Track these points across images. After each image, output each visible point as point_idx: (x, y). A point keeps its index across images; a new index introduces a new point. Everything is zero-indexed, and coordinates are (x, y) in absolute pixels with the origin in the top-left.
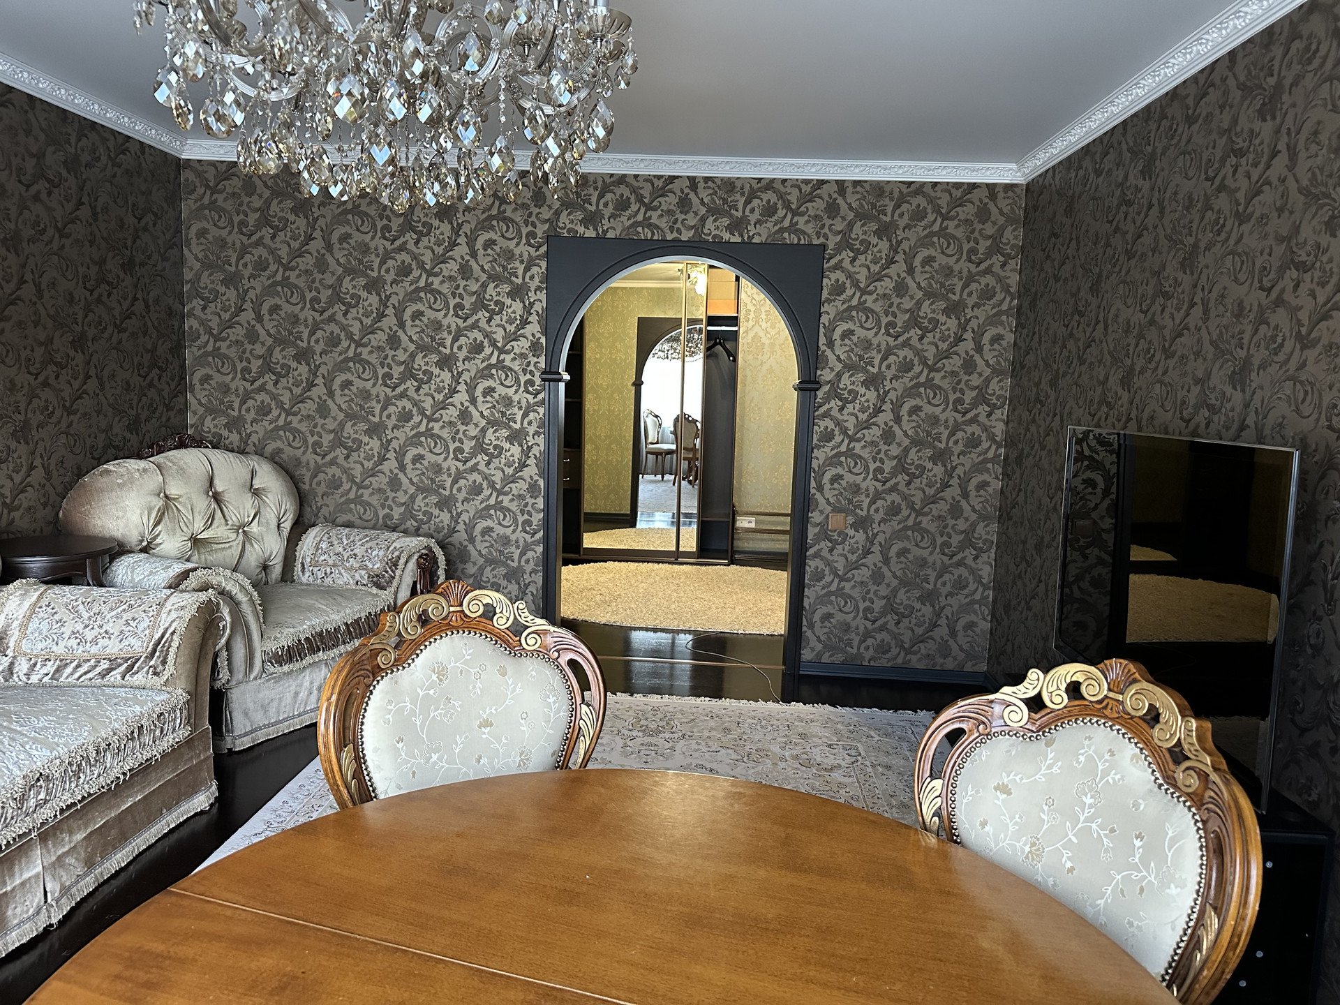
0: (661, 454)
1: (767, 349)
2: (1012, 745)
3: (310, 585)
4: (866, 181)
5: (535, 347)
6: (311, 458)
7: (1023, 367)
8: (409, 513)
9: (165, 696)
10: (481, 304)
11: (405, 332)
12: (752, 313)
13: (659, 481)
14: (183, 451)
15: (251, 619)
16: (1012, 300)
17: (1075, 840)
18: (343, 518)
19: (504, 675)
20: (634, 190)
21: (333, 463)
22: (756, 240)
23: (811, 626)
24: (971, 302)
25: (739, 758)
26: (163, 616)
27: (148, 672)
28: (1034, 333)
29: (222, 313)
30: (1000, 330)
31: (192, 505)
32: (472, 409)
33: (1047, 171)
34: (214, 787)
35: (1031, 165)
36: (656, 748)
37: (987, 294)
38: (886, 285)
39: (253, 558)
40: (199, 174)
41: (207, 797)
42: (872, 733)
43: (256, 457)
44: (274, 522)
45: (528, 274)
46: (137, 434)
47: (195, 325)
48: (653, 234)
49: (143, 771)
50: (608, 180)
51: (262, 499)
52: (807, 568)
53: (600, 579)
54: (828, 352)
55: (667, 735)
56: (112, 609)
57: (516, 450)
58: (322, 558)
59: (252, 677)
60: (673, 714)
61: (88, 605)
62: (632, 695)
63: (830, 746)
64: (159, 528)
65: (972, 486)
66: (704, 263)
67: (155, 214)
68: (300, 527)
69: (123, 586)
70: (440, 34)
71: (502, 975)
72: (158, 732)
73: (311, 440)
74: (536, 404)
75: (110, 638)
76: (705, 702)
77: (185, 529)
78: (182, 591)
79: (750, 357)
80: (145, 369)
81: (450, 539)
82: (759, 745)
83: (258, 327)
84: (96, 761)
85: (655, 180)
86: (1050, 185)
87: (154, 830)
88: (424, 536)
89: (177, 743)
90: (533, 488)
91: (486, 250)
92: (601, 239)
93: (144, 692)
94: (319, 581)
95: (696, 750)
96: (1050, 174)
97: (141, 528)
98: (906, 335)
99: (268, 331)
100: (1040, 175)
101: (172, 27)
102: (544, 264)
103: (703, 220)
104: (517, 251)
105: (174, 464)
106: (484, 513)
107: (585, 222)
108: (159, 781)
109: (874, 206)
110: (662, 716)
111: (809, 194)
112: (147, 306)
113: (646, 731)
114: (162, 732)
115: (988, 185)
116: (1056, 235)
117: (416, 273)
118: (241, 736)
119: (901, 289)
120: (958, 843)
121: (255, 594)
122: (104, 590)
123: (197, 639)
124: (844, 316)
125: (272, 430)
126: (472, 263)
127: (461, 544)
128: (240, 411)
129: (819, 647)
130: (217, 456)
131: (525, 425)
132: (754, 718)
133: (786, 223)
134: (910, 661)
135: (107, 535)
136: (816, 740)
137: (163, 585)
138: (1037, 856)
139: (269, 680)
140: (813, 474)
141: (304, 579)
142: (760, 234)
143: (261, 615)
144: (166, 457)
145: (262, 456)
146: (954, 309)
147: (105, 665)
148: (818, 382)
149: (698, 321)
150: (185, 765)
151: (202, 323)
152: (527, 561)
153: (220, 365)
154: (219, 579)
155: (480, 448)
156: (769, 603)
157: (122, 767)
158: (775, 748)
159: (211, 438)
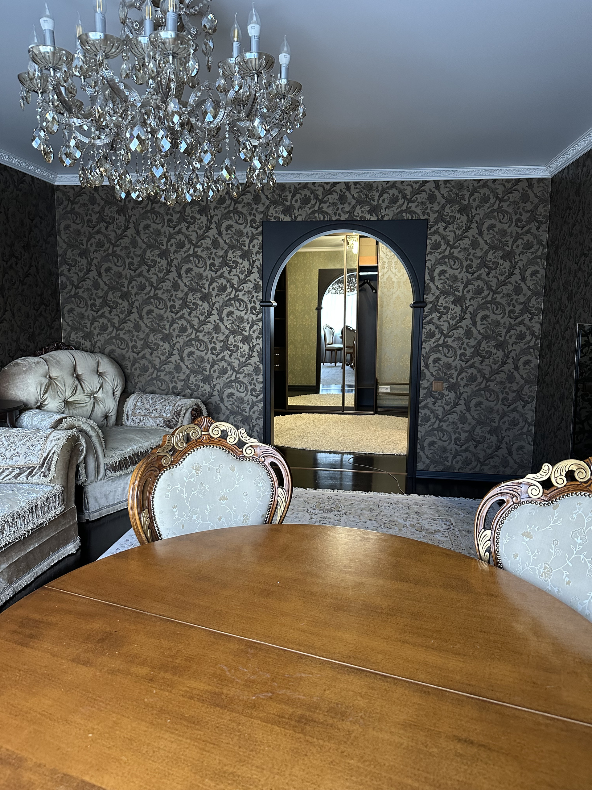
0: (334, 350)
1: (395, 285)
2: (532, 509)
3: (131, 427)
4: (452, 180)
5: (256, 287)
6: (130, 355)
7: (551, 289)
8: (187, 385)
9: (50, 489)
10: (225, 263)
11: (182, 280)
12: (386, 264)
13: (333, 367)
14: (59, 351)
15: (98, 445)
16: (544, 249)
17: (570, 564)
18: (150, 389)
19: (233, 470)
20: (312, 192)
21: (143, 357)
22: (386, 218)
23: (423, 449)
24: (518, 251)
25: (378, 526)
26: (48, 443)
27: (40, 475)
28: (557, 269)
29: (79, 273)
30: (536, 268)
31: (64, 382)
32: (220, 324)
33: (564, 169)
34: (78, 541)
35: (554, 165)
36: (329, 520)
37: (528, 246)
38: (466, 243)
39: (99, 411)
40: (65, 193)
41: (75, 546)
42: (460, 512)
43: (99, 355)
44: (111, 392)
45: (252, 244)
46: (34, 343)
47: (64, 279)
48: (324, 217)
49: (38, 531)
50: (297, 187)
51: (104, 378)
52: (420, 414)
53: (298, 423)
54: (431, 284)
55: (336, 513)
56: (20, 440)
57: (246, 348)
58: (138, 411)
59: (99, 479)
60: (340, 501)
61: (7, 437)
62: (316, 490)
63: (434, 519)
64: (46, 395)
65: (521, 363)
66: (356, 234)
67: (41, 217)
68: (125, 395)
69: (27, 427)
70: (191, 100)
71: (227, 635)
72: (46, 509)
73: (131, 344)
74: (257, 320)
75: (19, 456)
76: (359, 494)
77: (61, 396)
78: (59, 430)
79: (386, 290)
80: (37, 306)
81: (209, 400)
82: (391, 519)
83: (99, 280)
84: (13, 524)
85: (325, 185)
86: (566, 178)
87: (45, 564)
88: (195, 398)
89: (57, 515)
90: (256, 370)
91: (227, 231)
92: (293, 222)
93: (38, 486)
94: (137, 424)
95: (353, 521)
96: (566, 171)
97: (36, 396)
98: (479, 272)
99: (105, 282)
100: (560, 172)
101: (41, 104)
102: (260, 238)
103: (354, 208)
104: (245, 231)
105: (54, 359)
106: (228, 385)
107: (284, 212)
108: (48, 536)
109: (457, 195)
110: (333, 502)
111: (418, 189)
112: (38, 270)
113: (323, 510)
114: (48, 508)
115: (527, 179)
116: (570, 208)
117: (187, 246)
118: (93, 512)
119: (475, 244)
120: (501, 568)
121: (100, 431)
122: (16, 429)
123: (67, 457)
124: (440, 262)
125: (109, 339)
126: (220, 239)
127: (216, 402)
128: (90, 329)
129: (428, 461)
130: (78, 355)
131: (251, 333)
132: (388, 503)
133: (404, 207)
134: (484, 469)
135: (18, 400)
136: (425, 516)
137: (48, 427)
138: (548, 575)
139: (109, 480)
140: (422, 358)
141: (128, 423)
142: (388, 214)
143: (103, 444)
144: (49, 355)
145: (104, 354)
146: (507, 256)
147: (17, 471)
148: (425, 302)
149: (354, 270)
150: (62, 527)
151: (68, 278)
152: (254, 412)
153: (79, 302)
154: (79, 423)
155: (226, 347)
156: (398, 437)
157: (27, 528)
158: (401, 521)
159: (74, 345)
